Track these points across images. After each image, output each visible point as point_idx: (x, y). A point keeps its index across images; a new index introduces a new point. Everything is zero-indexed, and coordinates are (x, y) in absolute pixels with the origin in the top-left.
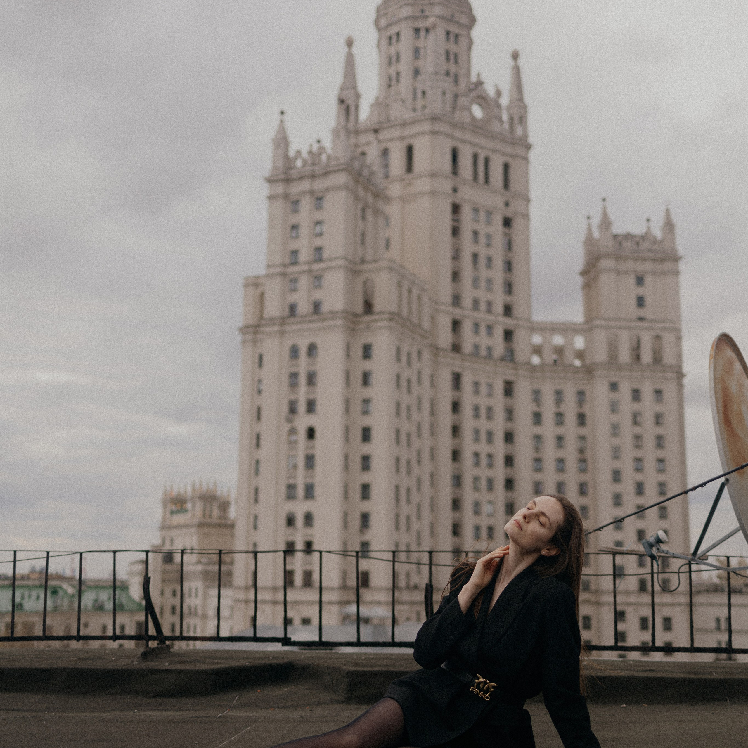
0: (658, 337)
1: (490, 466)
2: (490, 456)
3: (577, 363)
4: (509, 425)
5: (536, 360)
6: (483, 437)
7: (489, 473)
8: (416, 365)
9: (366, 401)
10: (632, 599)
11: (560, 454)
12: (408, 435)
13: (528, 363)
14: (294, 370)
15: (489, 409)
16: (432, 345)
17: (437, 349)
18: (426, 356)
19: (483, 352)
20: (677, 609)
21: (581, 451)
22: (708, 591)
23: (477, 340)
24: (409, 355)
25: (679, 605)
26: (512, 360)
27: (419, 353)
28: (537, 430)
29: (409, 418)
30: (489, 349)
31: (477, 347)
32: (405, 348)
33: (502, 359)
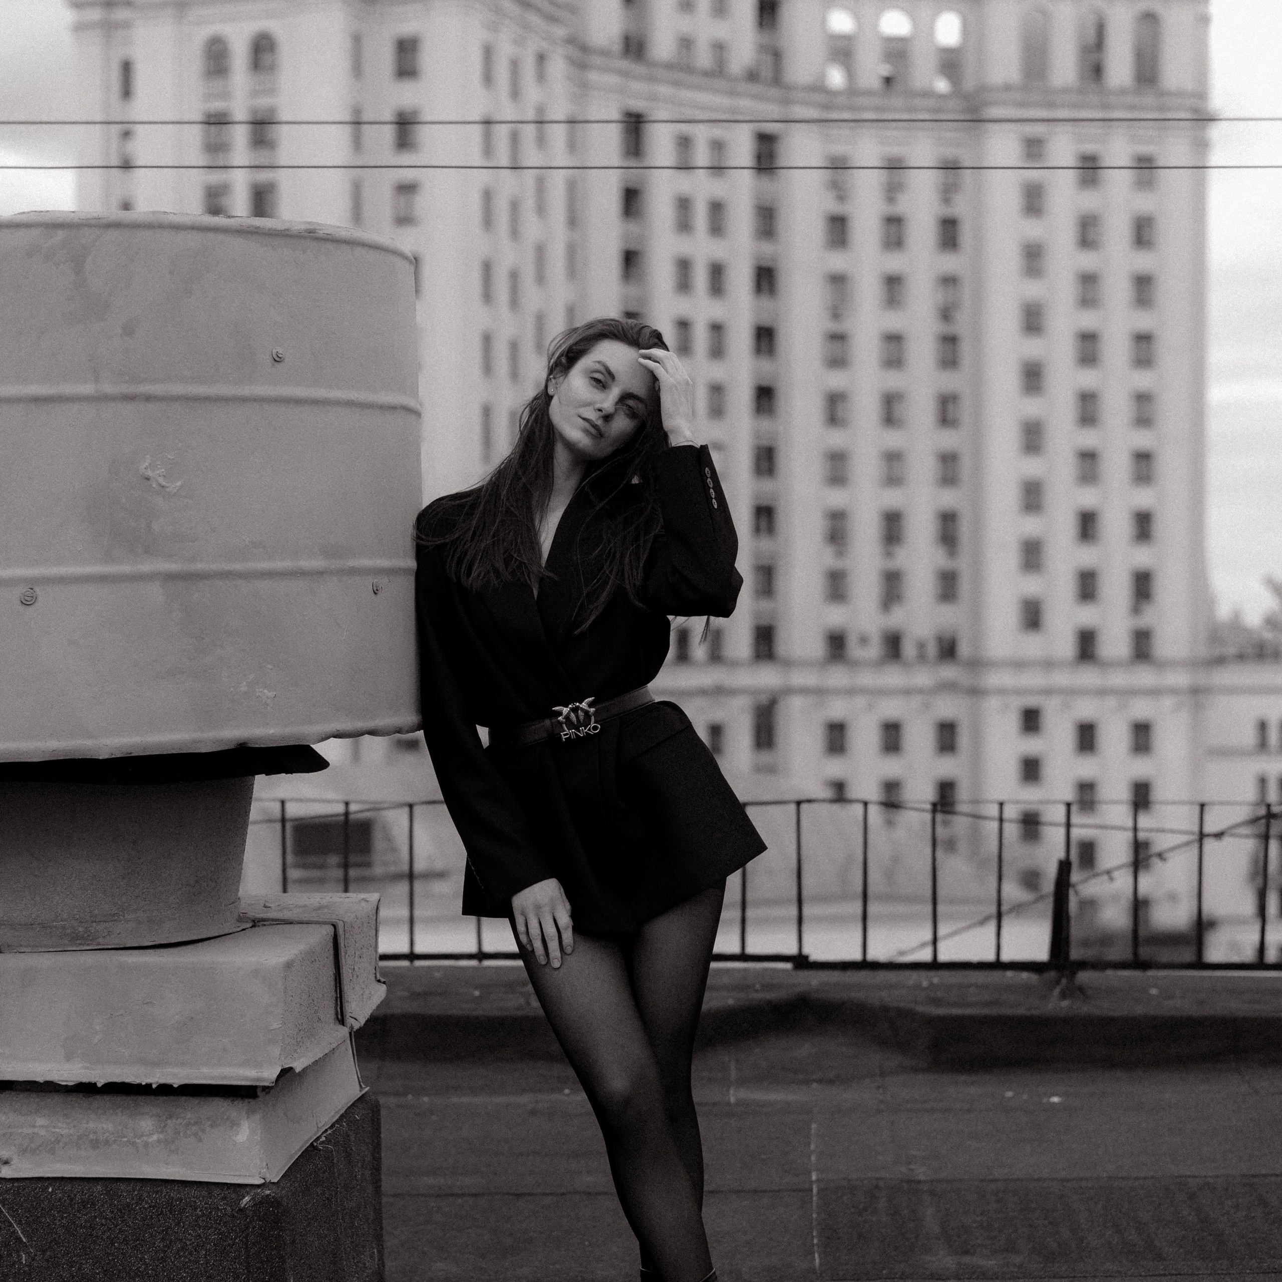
0: (1150, 19)
1: (717, 351)
2: (717, 328)
3: (942, 85)
4: (767, 248)
5: (836, 78)
6: (701, 278)
7: (716, 371)
8: (532, 93)
9: (407, 189)
10: (1062, 679)
11: (894, 321)
12: (514, 276)
13: (819, 87)
14: (217, 105)
15: (717, 208)
16: (571, 41)
17: (585, 49)
18: (558, 67)
19: (704, 58)
20: (1168, 702)
21: (946, 314)
22: (1241, 657)
23: (685, 24)
24: (515, 66)
25: (1173, 691)
26: (777, 80)
27: (541, 58)
28: (837, 261)
29: (515, 233)
30: (719, 48)
31: (686, 43)
32: (505, 49)
33: (752, 76)
